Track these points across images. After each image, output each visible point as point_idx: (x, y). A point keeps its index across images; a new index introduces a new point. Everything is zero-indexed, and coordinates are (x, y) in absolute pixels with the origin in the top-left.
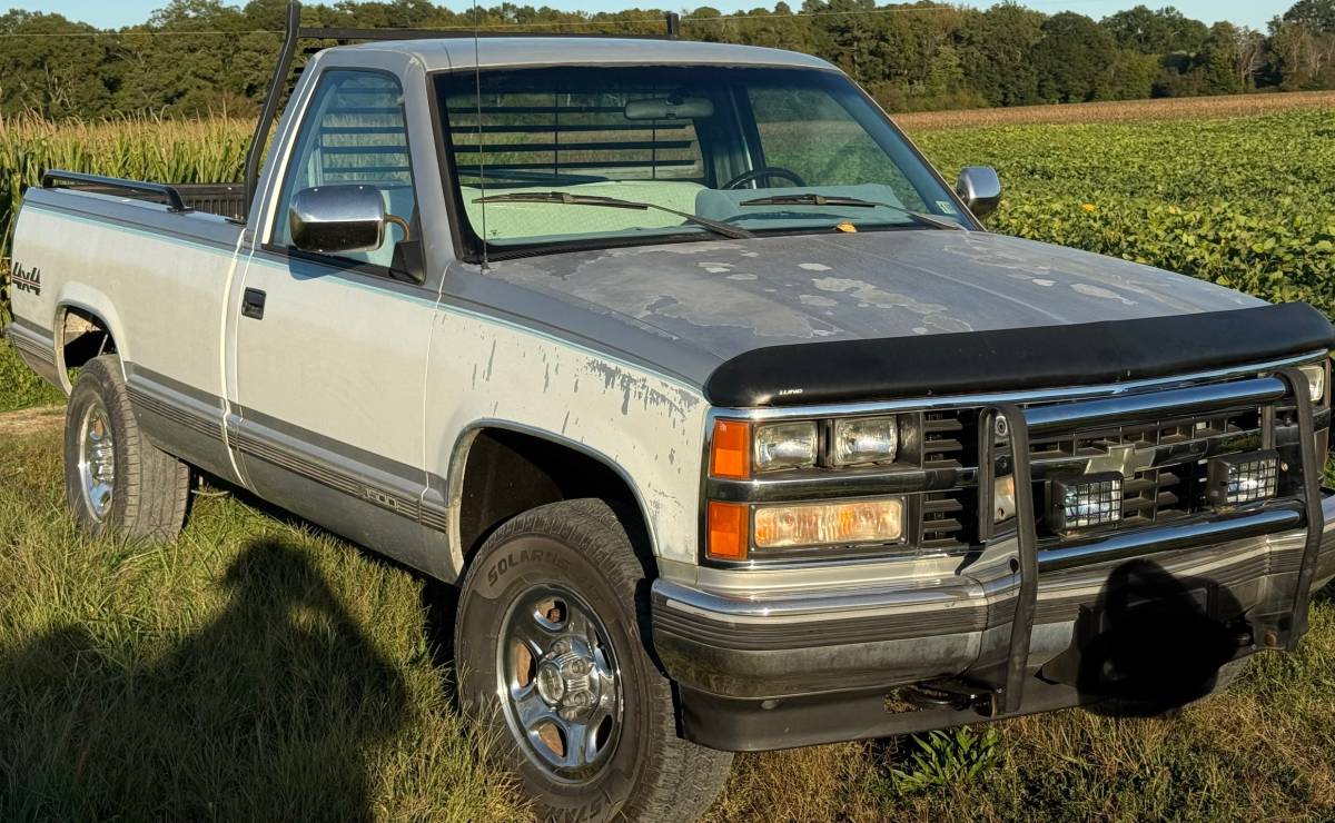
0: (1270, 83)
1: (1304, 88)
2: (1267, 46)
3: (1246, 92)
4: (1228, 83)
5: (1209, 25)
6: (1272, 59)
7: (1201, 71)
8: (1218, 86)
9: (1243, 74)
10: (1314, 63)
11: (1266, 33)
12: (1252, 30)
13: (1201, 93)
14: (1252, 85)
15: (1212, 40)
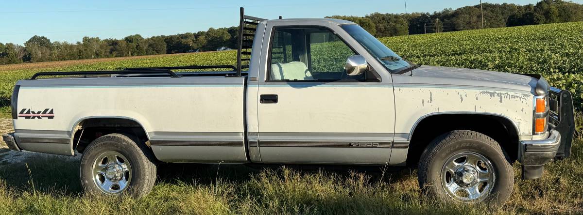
0: (27, 60)
1: (37, 61)
2: (25, 50)
3: (20, 63)
4: (15, 61)
5: (5, 44)
6: (27, 54)
7: (6, 57)
8: (11, 61)
9: (19, 58)
10: (39, 54)
11: (24, 46)
12: (19, 45)
13: (6, 63)
14: (22, 61)
15: (7, 48)
